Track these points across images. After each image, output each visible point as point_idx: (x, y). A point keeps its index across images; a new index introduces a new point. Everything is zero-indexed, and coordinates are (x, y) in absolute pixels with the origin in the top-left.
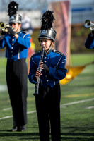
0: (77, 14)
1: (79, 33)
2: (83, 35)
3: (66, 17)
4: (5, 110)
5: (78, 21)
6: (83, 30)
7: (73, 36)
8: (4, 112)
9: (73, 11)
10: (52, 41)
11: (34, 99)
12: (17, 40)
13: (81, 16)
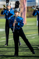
0: (29, 3)
1: (30, 10)
2: (31, 11)
3: (25, 4)
4: (2, 38)
5: (30, 5)
6: (31, 9)
7: (28, 11)
8: (2, 39)
9: (28, 1)
10: (19, 12)
11: (12, 34)
12: (9, 12)
13: (31, 4)
